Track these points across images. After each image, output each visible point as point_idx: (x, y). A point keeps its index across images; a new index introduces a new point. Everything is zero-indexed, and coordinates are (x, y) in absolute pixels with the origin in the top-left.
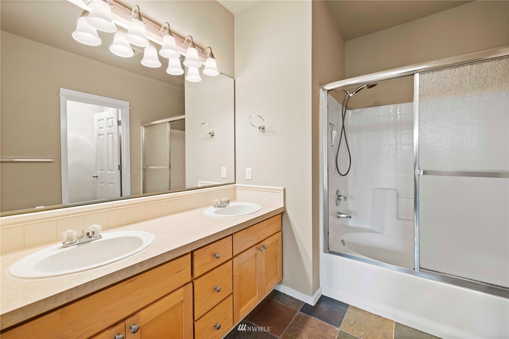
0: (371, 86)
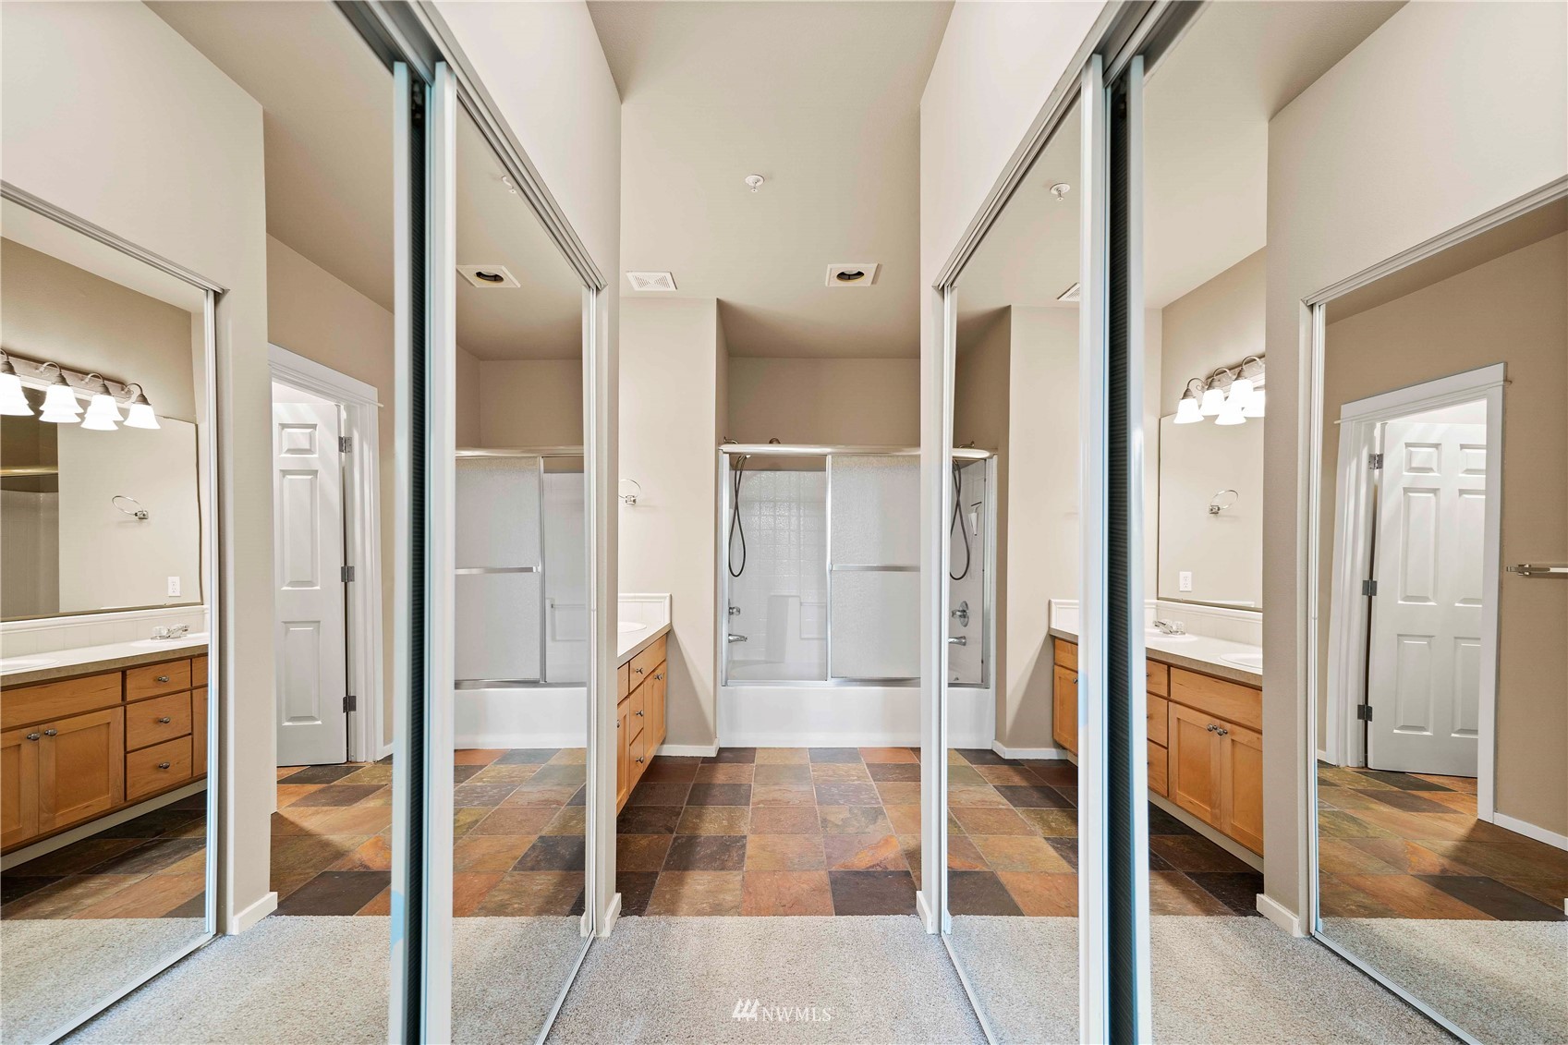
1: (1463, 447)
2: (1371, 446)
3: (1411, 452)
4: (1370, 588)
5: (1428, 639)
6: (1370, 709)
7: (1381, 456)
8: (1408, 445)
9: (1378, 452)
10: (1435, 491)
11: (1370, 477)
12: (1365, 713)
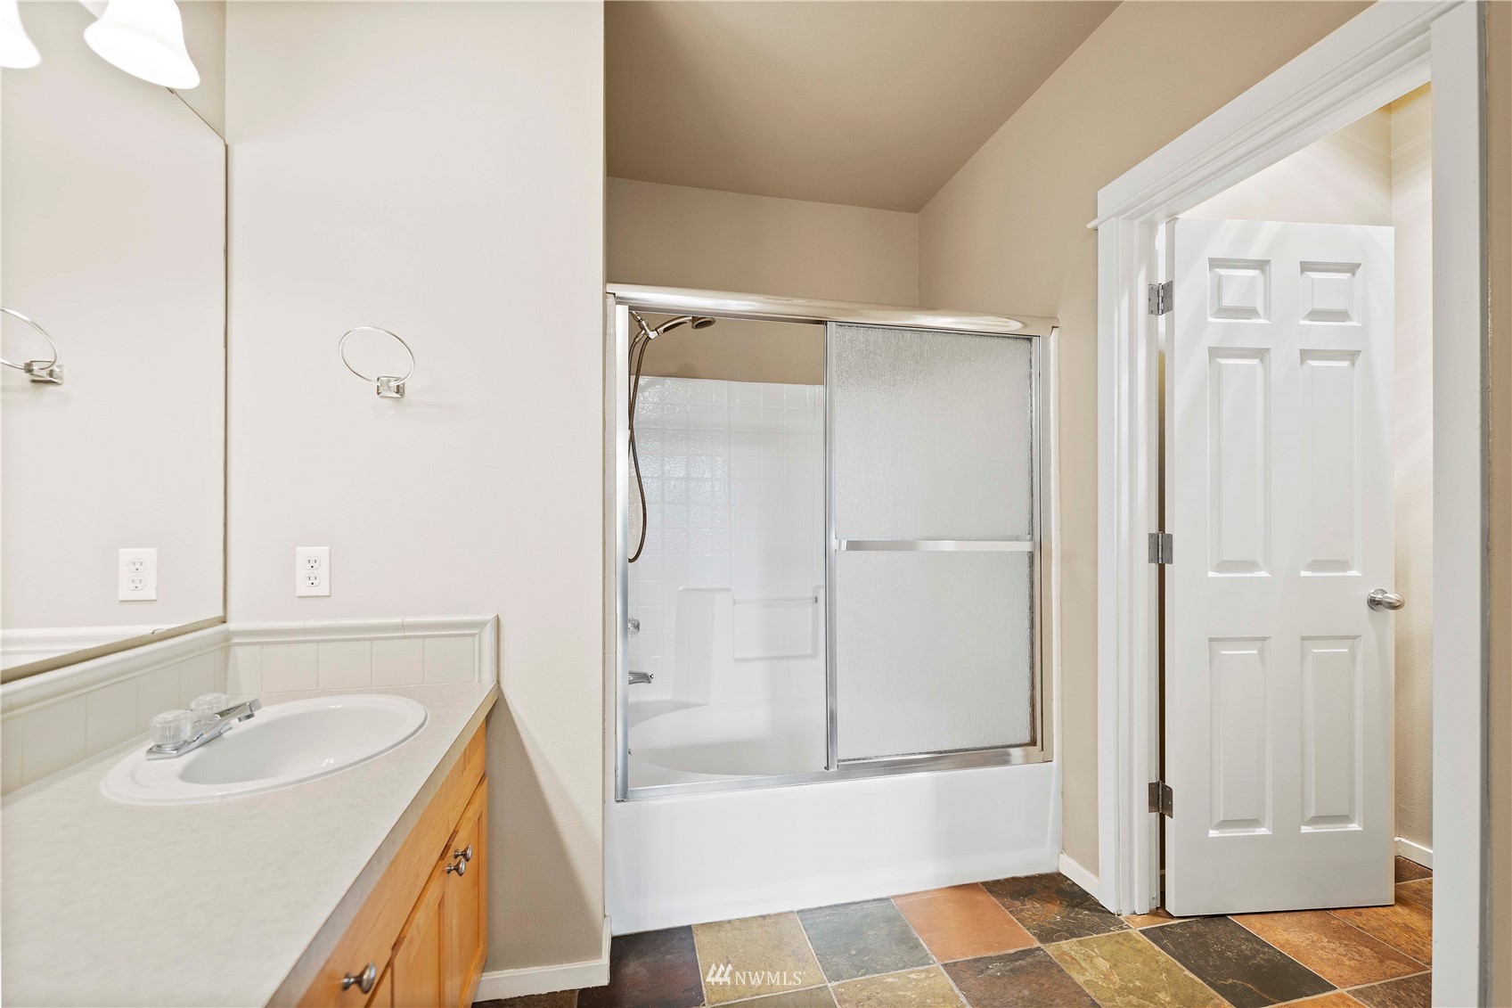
0: (702, 322)
1: (1306, 267)
2: (1151, 271)
3: (1220, 277)
4: (1161, 548)
5: (1260, 643)
6: (1167, 793)
7: (1168, 289)
8: (1214, 263)
9: (1162, 280)
10: (1261, 354)
11: (1151, 331)
12: (1160, 798)
